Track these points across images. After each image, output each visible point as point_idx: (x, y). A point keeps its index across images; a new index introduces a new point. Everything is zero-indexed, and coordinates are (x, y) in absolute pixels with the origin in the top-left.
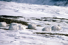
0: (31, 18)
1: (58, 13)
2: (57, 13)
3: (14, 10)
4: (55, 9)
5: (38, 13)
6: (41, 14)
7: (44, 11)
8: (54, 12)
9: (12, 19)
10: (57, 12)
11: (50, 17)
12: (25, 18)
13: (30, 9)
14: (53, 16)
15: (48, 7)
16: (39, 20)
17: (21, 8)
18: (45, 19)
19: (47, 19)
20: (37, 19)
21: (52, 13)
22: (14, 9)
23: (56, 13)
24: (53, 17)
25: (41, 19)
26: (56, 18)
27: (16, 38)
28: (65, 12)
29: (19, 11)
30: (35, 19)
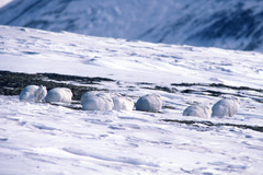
0: (138, 84)
1: (229, 71)
2: (223, 70)
3: (82, 57)
4: (215, 58)
5: (159, 68)
6: (171, 74)
7: (181, 62)
8: (213, 67)
9: (78, 85)
10: (224, 68)
11: (201, 82)
12: (118, 83)
13: (133, 55)
14: (211, 79)
15: (191, 49)
16: (165, 89)
17: (103, 50)
18: (185, 88)
19: (192, 88)
20: (158, 88)
21: (206, 70)
22: (82, 54)
23: (220, 71)
24: (212, 82)
25: (171, 87)
26: (220, 86)
27: (113, 128)
28: (252, 68)
29: (98, 61)
30: (153, 87)
